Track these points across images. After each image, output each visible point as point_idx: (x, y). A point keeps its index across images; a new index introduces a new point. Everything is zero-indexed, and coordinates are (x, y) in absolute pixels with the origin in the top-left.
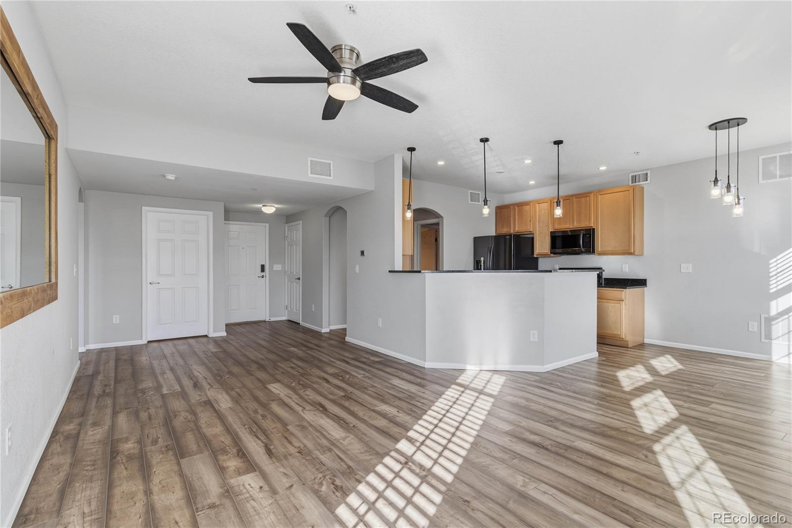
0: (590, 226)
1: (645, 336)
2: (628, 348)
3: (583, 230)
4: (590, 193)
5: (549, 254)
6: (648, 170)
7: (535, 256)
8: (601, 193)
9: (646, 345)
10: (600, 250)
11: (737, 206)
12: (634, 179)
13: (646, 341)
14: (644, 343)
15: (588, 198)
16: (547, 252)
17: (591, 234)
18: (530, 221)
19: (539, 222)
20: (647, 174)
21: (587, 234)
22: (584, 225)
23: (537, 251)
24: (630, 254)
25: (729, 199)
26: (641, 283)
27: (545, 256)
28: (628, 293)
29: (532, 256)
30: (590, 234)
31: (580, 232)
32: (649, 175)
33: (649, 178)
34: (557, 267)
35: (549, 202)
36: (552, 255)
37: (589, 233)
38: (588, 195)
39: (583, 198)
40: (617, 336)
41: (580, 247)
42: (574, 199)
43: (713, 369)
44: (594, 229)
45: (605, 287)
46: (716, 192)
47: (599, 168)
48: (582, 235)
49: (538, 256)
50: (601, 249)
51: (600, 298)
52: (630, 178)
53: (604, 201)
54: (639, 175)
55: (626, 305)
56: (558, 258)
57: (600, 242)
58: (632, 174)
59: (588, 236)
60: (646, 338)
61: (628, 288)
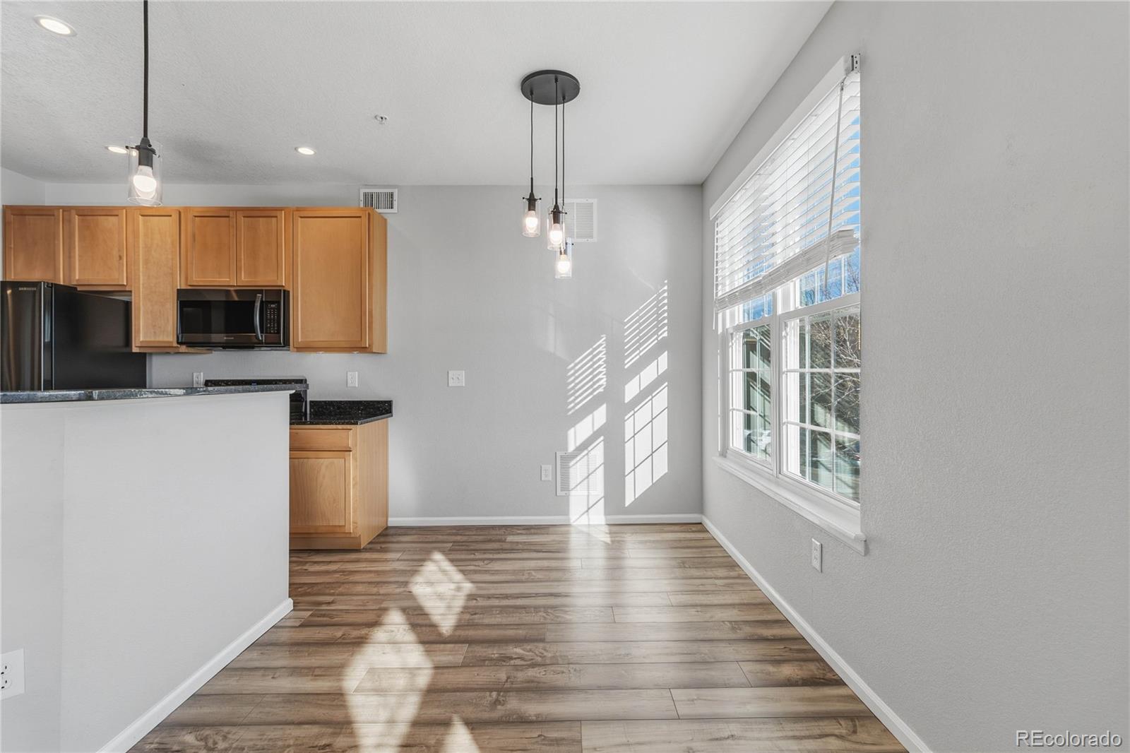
0: (279, 284)
1: (390, 513)
2: (358, 551)
3: (261, 292)
4: (281, 209)
5: (175, 344)
6: (395, 187)
7: (135, 350)
8: (303, 214)
9: (392, 532)
10: (300, 340)
11: (563, 256)
12: (369, 199)
13: (393, 521)
14: (387, 528)
15: (274, 219)
16: (171, 340)
17: (279, 303)
18: (120, 258)
19: (146, 262)
20: (392, 195)
21: (273, 303)
22: (264, 279)
23: (142, 335)
24: (363, 350)
25: (556, 236)
26: (379, 409)
27: (164, 350)
28: (360, 434)
29: (125, 350)
30: (277, 301)
31: (256, 296)
32: (395, 197)
33: (395, 203)
34: (201, 378)
35: (175, 216)
36: (183, 348)
37: (274, 299)
38: (273, 213)
39: (261, 219)
40: (338, 530)
41: (254, 331)
42: (242, 220)
43: (514, 572)
44: (286, 293)
45: (311, 423)
46: (531, 223)
47: (296, 149)
48: (258, 305)
49: (143, 351)
50: (302, 338)
51: (297, 448)
52: (362, 198)
53: (309, 234)
54: (378, 194)
55: (355, 459)
56: (205, 356)
57: (301, 322)
58: (367, 191)
59: (273, 306)
60: (392, 517)
61: (359, 422)
